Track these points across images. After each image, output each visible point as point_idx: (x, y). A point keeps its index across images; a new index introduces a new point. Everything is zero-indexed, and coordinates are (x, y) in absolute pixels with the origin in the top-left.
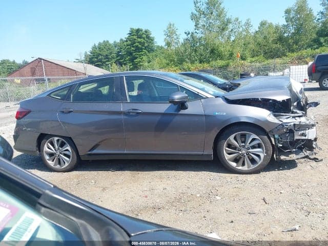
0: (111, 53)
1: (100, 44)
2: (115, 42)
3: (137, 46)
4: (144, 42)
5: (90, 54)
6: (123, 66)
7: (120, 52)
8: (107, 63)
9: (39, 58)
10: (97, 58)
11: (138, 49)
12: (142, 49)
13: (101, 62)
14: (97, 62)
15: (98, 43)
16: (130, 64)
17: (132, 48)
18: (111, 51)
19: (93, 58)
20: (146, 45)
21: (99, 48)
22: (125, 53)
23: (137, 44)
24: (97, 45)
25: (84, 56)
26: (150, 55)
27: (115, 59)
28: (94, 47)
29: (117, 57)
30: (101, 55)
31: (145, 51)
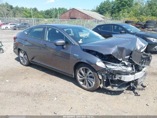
0: (109, 7)
1: (104, 2)
2: (112, 1)
3: (123, 4)
4: (127, 2)
5: (99, 7)
6: (114, 14)
7: (114, 6)
8: (106, 12)
9: (73, 8)
10: (102, 9)
11: (123, 5)
12: (125, 5)
13: (103, 11)
14: (102, 11)
15: (104, 1)
16: (117, 13)
17: (120, 5)
18: (109, 6)
19: (100, 9)
20: (128, 3)
21: (104, 4)
22: (116, 7)
23: (123, 2)
24: (103, 2)
25: (96, 8)
26: (129, 9)
27: (111, 10)
28: (102, 4)
29: (112, 9)
30: (104, 8)
31: (127, 6)
